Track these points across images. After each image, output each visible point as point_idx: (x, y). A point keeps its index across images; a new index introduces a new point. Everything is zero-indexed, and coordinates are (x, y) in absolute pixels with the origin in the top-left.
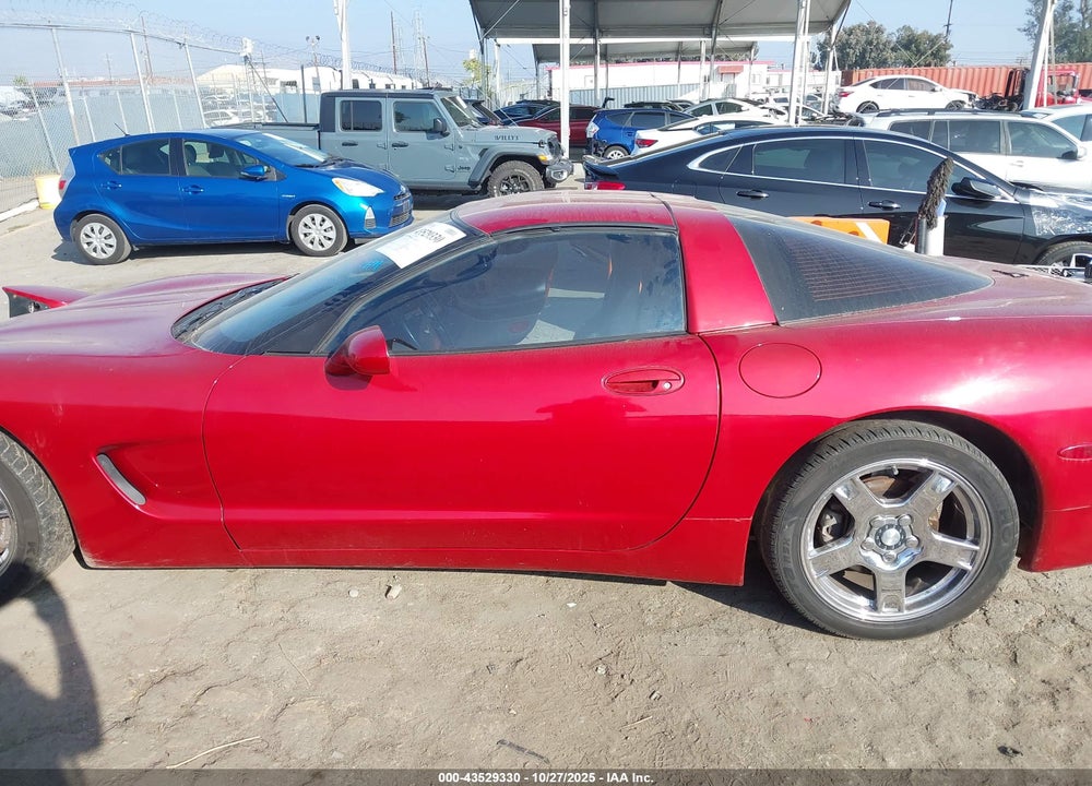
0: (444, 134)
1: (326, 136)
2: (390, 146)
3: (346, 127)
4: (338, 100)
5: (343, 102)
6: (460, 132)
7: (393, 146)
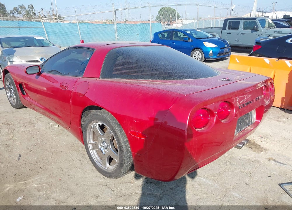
0: (256, 30)
1: (223, 31)
2: (240, 34)
3: (229, 28)
4: (229, 21)
5: (230, 21)
6: (263, 30)
7: (241, 34)
